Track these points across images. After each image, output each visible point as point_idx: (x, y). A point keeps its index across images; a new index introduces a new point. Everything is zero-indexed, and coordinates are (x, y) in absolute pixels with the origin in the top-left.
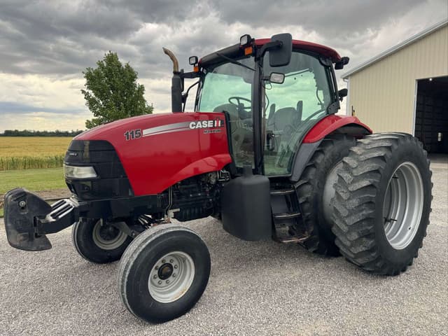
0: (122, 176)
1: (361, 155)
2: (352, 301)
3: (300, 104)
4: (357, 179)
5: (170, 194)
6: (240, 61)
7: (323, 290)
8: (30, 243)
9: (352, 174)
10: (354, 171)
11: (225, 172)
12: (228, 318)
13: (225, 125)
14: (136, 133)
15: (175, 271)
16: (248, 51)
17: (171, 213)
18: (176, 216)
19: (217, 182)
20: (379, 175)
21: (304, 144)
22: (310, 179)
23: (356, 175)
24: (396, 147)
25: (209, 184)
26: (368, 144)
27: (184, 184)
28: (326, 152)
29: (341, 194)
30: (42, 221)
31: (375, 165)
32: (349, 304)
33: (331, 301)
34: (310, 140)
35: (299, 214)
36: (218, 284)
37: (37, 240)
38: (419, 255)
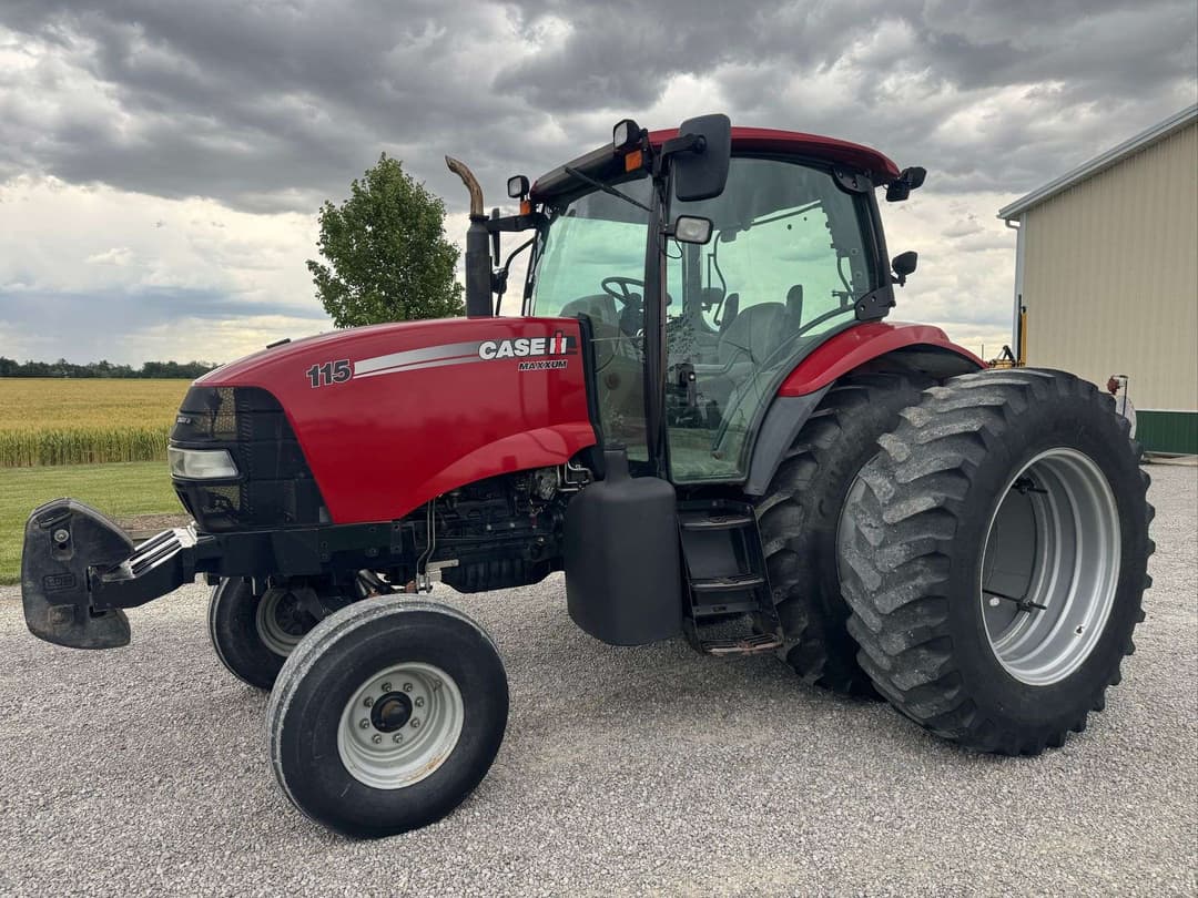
0: (302, 475)
1: (922, 429)
2: (881, 814)
3: (796, 293)
4: (904, 492)
5: (431, 524)
6: (618, 187)
7: (814, 782)
8: (78, 628)
9: (893, 480)
10: (900, 472)
11: (579, 468)
12: (541, 837)
13: (580, 350)
14: (337, 371)
15: (417, 713)
16: (633, 161)
17: (435, 569)
18: (447, 577)
19: (559, 495)
20: (964, 483)
21: (783, 400)
22: (797, 492)
23: (902, 480)
24: (1019, 406)
25: (537, 498)
26: (945, 400)
27: (467, 499)
28: (845, 420)
29: (865, 531)
30: (106, 578)
31: (953, 454)
32: (871, 821)
33: (823, 812)
34: (801, 388)
35: (761, 580)
36: (546, 755)
37: (94, 623)
38: (1108, 703)
